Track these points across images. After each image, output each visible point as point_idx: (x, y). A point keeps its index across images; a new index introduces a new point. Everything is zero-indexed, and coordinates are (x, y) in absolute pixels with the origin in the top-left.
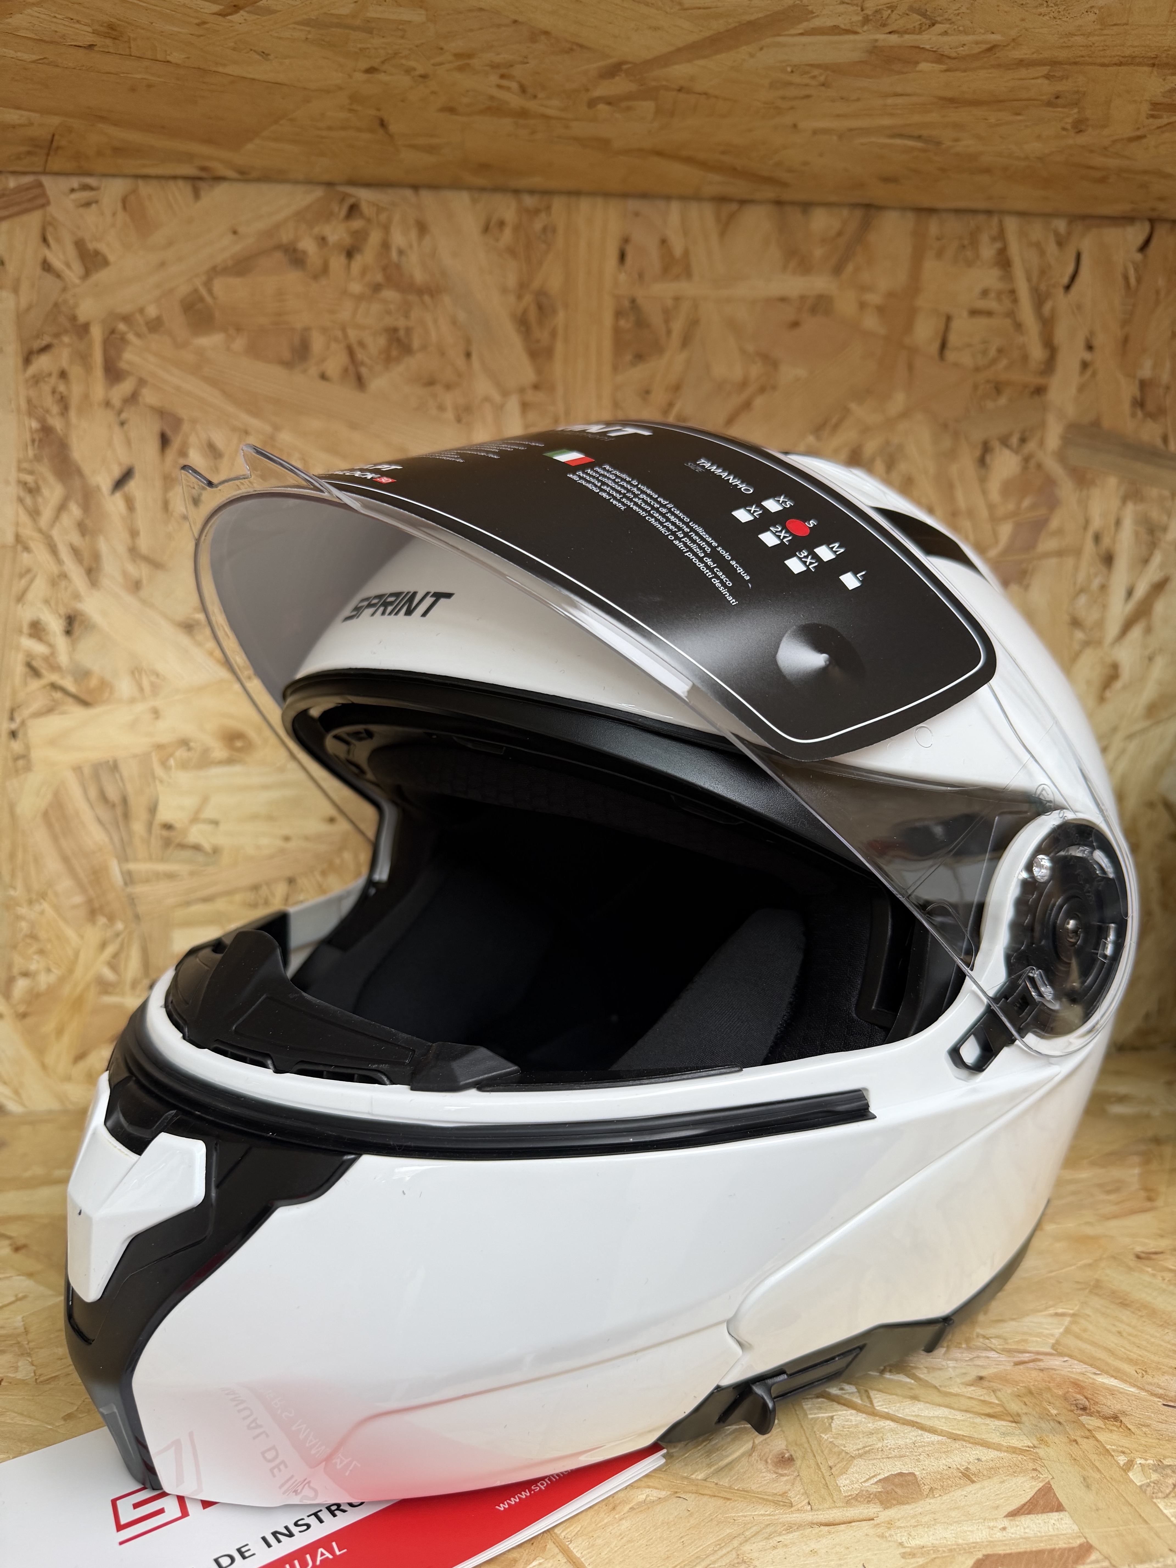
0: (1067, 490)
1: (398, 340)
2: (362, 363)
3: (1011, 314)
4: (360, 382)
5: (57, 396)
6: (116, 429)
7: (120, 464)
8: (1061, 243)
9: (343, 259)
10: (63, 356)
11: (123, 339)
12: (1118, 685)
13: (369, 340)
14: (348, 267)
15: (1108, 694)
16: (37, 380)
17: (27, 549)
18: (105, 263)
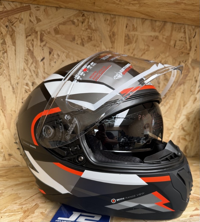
0: (191, 70)
1: (90, 38)
2: (84, 42)
3: (185, 41)
4: (83, 45)
5: (32, 44)
6: (42, 50)
7: (42, 57)
8: (193, 30)
9: (81, 24)
10: (33, 37)
11: (43, 34)
12: (196, 101)
13: (85, 38)
14: (82, 25)
15: (195, 102)
16: (28, 41)
17: (26, 70)
18: (41, 21)
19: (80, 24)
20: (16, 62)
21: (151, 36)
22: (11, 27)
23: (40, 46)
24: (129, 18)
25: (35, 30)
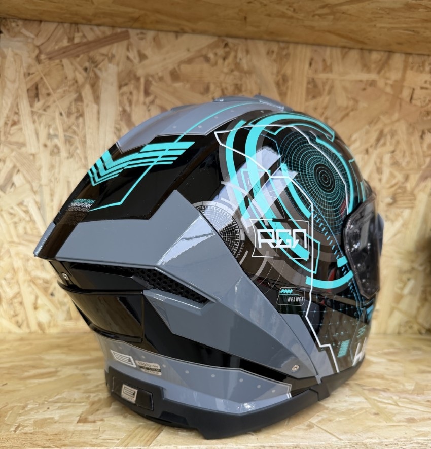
19: (220, 61)
20: (98, 134)
21: (361, 81)
22: (93, 70)
23: (144, 103)
24: (315, 48)
25: (135, 75)
